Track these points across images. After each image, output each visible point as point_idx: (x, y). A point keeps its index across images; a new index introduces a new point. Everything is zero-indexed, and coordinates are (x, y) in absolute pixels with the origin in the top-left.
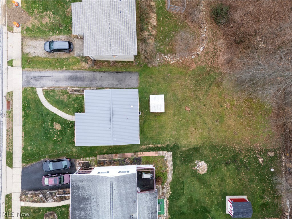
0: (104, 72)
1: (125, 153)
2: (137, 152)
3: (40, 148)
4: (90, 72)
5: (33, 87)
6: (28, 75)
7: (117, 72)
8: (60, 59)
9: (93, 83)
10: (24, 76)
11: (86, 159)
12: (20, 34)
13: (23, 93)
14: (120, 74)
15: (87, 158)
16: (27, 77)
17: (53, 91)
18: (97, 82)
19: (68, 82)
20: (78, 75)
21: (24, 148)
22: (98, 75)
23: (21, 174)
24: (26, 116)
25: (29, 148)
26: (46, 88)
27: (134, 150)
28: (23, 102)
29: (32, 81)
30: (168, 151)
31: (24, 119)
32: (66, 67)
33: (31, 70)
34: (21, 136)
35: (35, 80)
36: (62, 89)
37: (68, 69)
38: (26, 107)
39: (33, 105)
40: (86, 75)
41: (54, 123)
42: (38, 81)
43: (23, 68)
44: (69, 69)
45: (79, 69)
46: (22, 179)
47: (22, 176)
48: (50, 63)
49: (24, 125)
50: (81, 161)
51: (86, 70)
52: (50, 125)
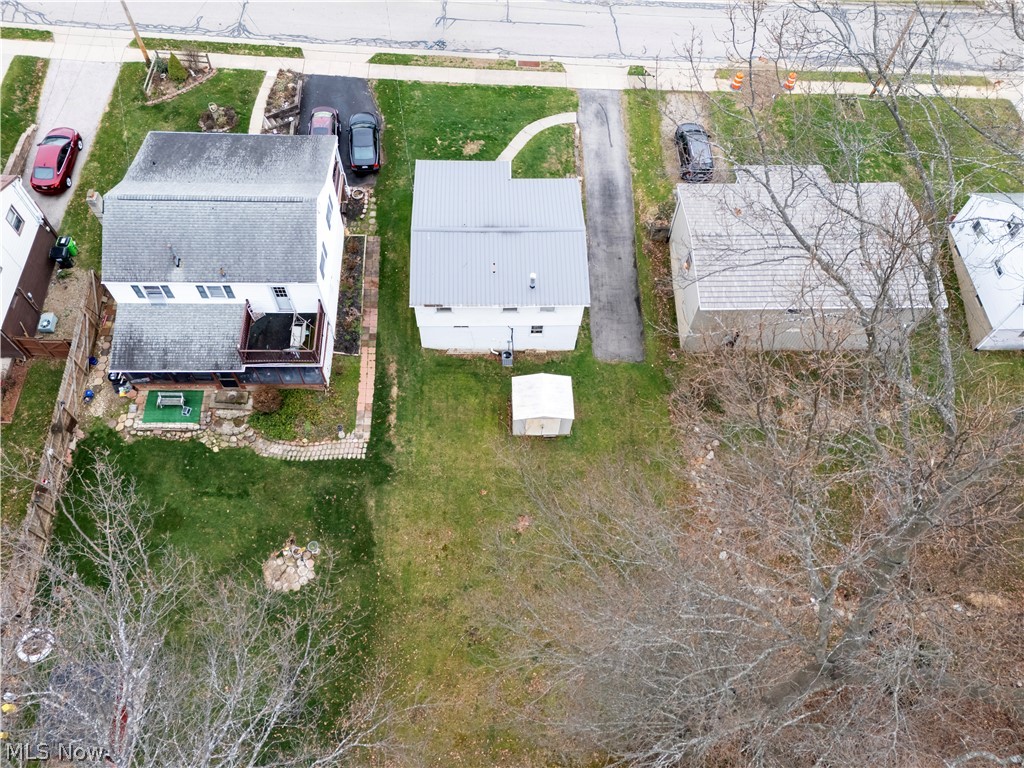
0: (635, 266)
1: (376, 310)
2: (378, 346)
3: (415, 112)
4: (632, 228)
5: (580, 108)
6: (609, 99)
7: (637, 300)
8: (662, 161)
9: (600, 235)
10: (607, 93)
11: (372, 210)
12: (716, 89)
13: (561, 89)
14: (633, 308)
15: (373, 214)
16: (604, 97)
17: (570, 144)
18: (604, 247)
19: (597, 177)
20: (619, 201)
21: (417, 85)
22: (625, 251)
23: (351, 76)
24: (502, 91)
25: (417, 93)
26: (577, 131)
27: (384, 335)
28: (539, 87)
29: (594, 107)
30: (371, 446)
31: (494, 88)
32: (639, 175)
33: (624, 106)
34: (450, 81)
35: (598, 112)
36: (578, 163)
37: (634, 180)
38: (524, 92)
39: (530, 104)
40: (620, 220)
41: (482, 142)
42: (597, 116)
43: (627, 92)
44: (634, 182)
45: (637, 204)
46: (335, 79)
47: (345, 79)
48: (646, 143)
49: (477, 87)
50: (366, 198)
51: (637, 218)
52: (477, 133)
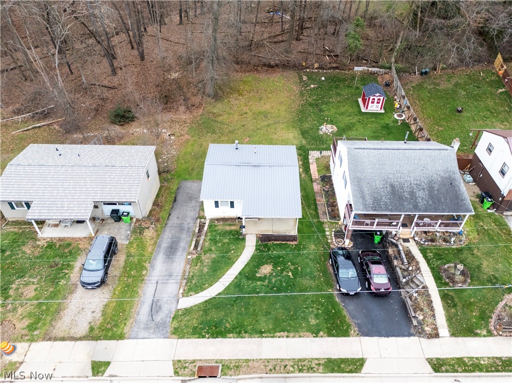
0: (170, 215)
1: (315, 191)
2: (311, 179)
4: (164, 231)
5: (172, 316)
6: (142, 326)
7: (175, 201)
8: (124, 267)
9: (186, 228)
10: (143, 334)
11: (329, 235)
12: (34, 345)
13: (182, 337)
14: (179, 198)
15: (327, 233)
16: (147, 328)
17: (189, 280)
18: (185, 223)
19: (176, 260)
20: (167, 245)
21: (316, 332)
23: (375, 338)
24: (239, 330)
25: (313, 322)
26: (181, 291)
27: (309, 184)
28: (204, 337)
29: (158, 318)
30: (308, 154)
31: (246, 332)
32: (145, 262)
33: (131, 321)
34: (285, 339)
35: (157, 312)
36: (188, 266)
37: (150, 260)
39: (215, 315)
40: (170, 235)
41: (258, 275)
42: (160, 308)
43: (121, 337)
45: (155, 243)
46: (388, 335)
47: (380, 335)
48: (128, 286)
49: (261, 333)
50: (334, 240)
51: (158, 235)
52: (261, 283)
